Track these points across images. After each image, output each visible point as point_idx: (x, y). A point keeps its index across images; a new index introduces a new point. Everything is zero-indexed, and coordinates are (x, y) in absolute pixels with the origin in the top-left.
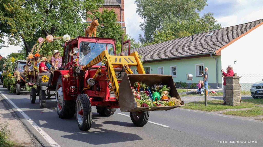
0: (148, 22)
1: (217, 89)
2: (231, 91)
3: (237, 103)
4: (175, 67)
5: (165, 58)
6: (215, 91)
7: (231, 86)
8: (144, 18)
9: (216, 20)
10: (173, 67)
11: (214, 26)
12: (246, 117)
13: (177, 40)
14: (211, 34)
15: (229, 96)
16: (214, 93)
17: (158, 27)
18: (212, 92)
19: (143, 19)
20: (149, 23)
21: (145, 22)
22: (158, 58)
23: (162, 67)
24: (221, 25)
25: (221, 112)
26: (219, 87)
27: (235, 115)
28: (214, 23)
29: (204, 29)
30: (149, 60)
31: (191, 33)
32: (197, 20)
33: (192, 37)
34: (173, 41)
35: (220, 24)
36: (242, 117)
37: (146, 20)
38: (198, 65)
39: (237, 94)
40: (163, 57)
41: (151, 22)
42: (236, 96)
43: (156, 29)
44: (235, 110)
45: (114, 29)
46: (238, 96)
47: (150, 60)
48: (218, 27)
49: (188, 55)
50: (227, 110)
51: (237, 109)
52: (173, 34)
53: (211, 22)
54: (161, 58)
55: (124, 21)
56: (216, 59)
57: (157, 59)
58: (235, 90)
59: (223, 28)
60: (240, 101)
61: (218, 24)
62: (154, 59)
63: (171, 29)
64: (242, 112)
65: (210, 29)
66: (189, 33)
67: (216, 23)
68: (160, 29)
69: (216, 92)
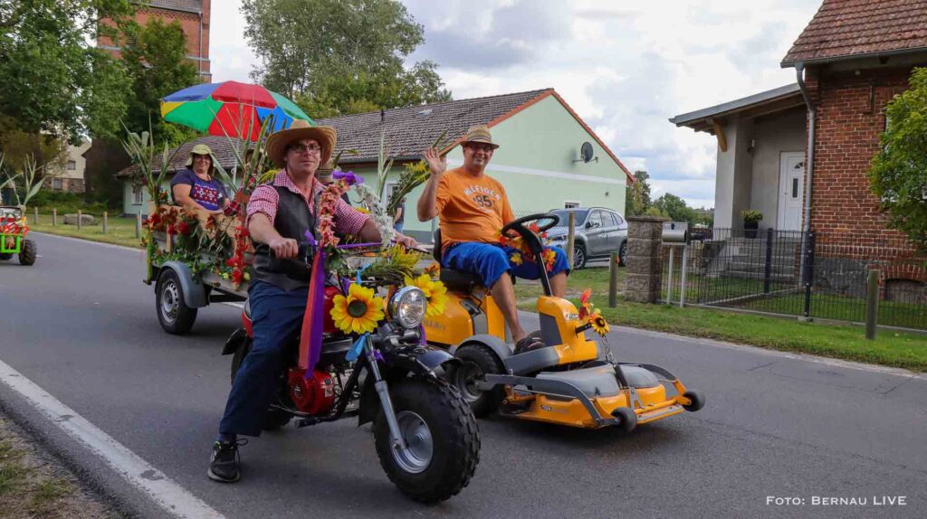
0: (273, 67)
8: (263, 54)
9: (441, 82)
11: (435, 94)
13: (345, 119)
14: (427, 112)
17: (298, 82)
19: (261, 56)
20: (276, 69)
21: (266, 66)
24: (450, 93)
28: (436, 88)
29: (412, 100)
31: (381, 104)
32: (398, 76)
33: (383, 114)
34: (335, 120)
35: (448, 91)
37: (268, 62)
38: (391, 184)
41: (281, 67)
43: (294, 88)
45: (176, 74)
48: (446, 98)
49: (367, 157)
52: (337, 103)
53: (432, 84)
55: (208, 57)
59: (455, 99)
61: (445, 91)
63: (332, 89)
65: (428, 102)
66: (375, 103)
67: (441, 89)
68: (304, 87)
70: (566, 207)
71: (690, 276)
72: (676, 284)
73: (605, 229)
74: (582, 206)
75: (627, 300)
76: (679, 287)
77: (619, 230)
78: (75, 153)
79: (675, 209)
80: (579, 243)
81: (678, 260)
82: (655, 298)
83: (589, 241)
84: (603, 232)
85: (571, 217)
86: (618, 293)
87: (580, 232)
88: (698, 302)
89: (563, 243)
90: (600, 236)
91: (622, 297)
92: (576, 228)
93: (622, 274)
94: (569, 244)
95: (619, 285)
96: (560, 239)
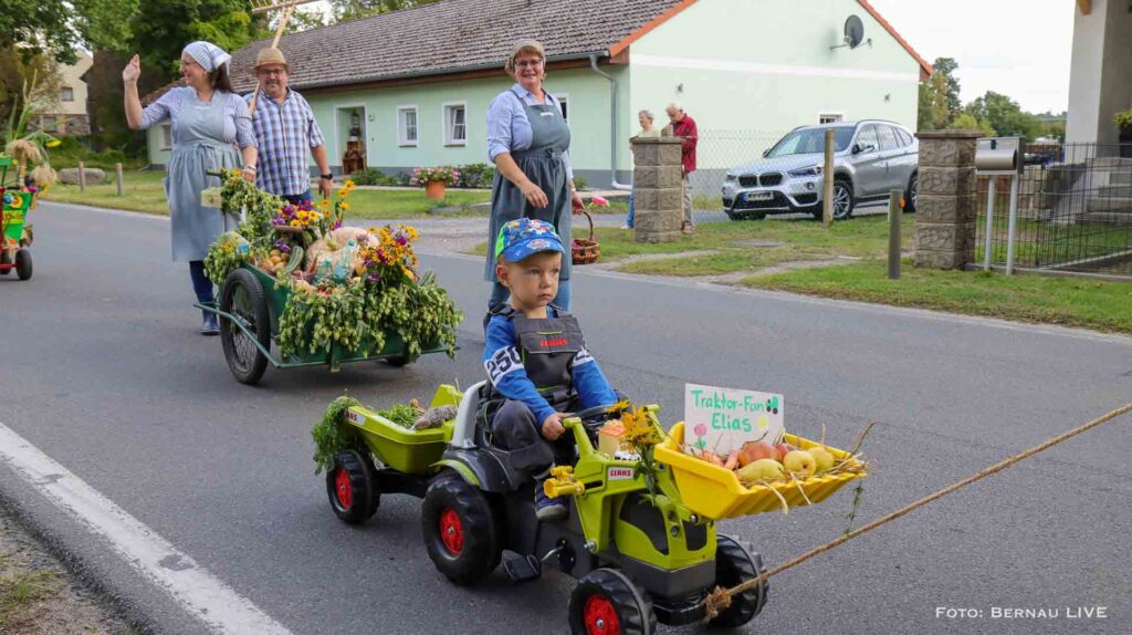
1: (615, 189)
2: (652, 190)
3: (672, 233)
4: (463, 106)
5: (422, 68)
6: (605, 198)
7: (650, 172)
10: (453, 108)
12: (691, 279)
15: (644, 207)
16: (600, 206)
18: (596, 201)
22: (396, 71)
23: (411, 107)
25: (613, 264)
26: (619, 182)
27: (657, 272)
30: (359, 76)
36: (678, 278)
39: (670, 203)
40: (415, 66)
42: (666, 208)
44: (661, 257)
46: (675, 207)
47: (364, 76)
50: (634, 259)
51: (668, 253)
54: (408, 70)
56: (611, 80)
57: (390, 73)
58: (665, 186)
60: (680, 226)
62: (379, 74)
64: (681, 263)
69: (607, 203)
70: (822, 121)
71: (1023, 224)
72: (998, 237)
73: (884, 154)
74: (847, 120)
75: (919, 265)
76: (1004, 242)
77: (906, 154)
78: (71, 75)
79: (1001, 116)
80: (842, 177)
81: (1003, 199)
82: (964, 260)
83: (858, 174)
84: (880, 159)
85: (827, 137)
86: (904, 256)
87: (842, 160)
88: (1037, 264)
89: (816, 179)
90: (875, 165)
91: (911, 262)
92: (836, 154)
93: (909, 223)
94: (825, 181)
95: (906, 242)
96: (810, 172)
